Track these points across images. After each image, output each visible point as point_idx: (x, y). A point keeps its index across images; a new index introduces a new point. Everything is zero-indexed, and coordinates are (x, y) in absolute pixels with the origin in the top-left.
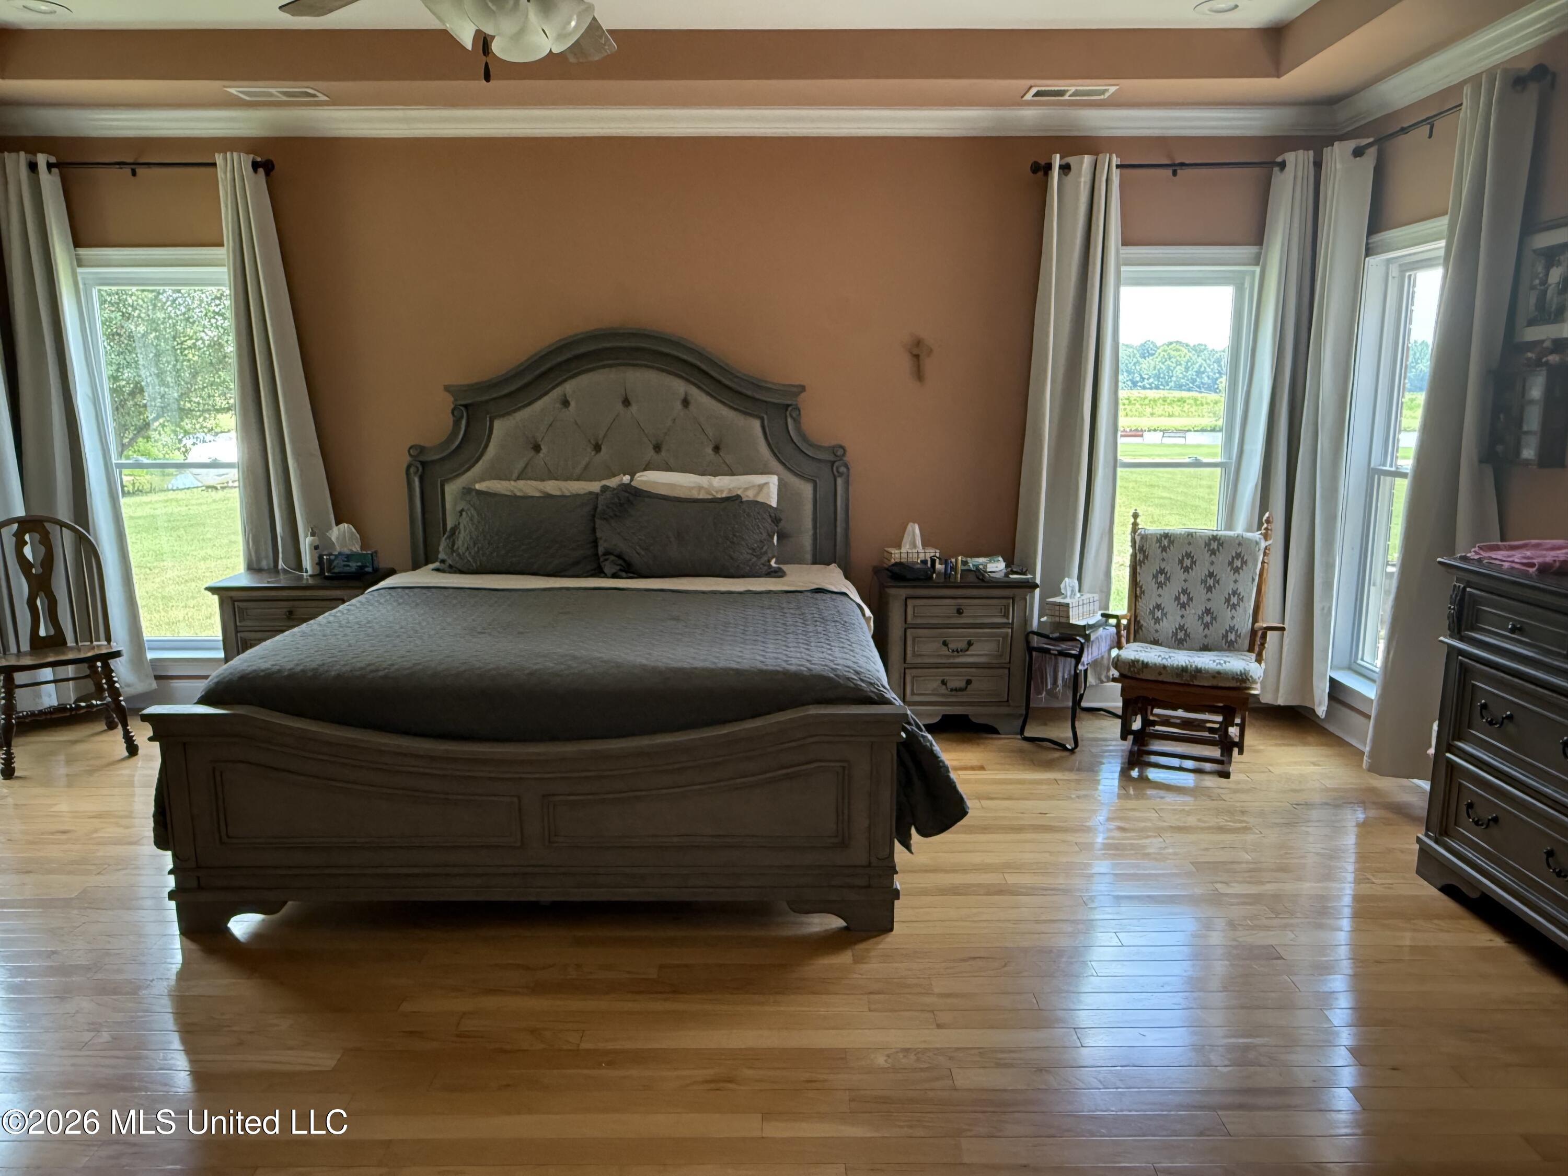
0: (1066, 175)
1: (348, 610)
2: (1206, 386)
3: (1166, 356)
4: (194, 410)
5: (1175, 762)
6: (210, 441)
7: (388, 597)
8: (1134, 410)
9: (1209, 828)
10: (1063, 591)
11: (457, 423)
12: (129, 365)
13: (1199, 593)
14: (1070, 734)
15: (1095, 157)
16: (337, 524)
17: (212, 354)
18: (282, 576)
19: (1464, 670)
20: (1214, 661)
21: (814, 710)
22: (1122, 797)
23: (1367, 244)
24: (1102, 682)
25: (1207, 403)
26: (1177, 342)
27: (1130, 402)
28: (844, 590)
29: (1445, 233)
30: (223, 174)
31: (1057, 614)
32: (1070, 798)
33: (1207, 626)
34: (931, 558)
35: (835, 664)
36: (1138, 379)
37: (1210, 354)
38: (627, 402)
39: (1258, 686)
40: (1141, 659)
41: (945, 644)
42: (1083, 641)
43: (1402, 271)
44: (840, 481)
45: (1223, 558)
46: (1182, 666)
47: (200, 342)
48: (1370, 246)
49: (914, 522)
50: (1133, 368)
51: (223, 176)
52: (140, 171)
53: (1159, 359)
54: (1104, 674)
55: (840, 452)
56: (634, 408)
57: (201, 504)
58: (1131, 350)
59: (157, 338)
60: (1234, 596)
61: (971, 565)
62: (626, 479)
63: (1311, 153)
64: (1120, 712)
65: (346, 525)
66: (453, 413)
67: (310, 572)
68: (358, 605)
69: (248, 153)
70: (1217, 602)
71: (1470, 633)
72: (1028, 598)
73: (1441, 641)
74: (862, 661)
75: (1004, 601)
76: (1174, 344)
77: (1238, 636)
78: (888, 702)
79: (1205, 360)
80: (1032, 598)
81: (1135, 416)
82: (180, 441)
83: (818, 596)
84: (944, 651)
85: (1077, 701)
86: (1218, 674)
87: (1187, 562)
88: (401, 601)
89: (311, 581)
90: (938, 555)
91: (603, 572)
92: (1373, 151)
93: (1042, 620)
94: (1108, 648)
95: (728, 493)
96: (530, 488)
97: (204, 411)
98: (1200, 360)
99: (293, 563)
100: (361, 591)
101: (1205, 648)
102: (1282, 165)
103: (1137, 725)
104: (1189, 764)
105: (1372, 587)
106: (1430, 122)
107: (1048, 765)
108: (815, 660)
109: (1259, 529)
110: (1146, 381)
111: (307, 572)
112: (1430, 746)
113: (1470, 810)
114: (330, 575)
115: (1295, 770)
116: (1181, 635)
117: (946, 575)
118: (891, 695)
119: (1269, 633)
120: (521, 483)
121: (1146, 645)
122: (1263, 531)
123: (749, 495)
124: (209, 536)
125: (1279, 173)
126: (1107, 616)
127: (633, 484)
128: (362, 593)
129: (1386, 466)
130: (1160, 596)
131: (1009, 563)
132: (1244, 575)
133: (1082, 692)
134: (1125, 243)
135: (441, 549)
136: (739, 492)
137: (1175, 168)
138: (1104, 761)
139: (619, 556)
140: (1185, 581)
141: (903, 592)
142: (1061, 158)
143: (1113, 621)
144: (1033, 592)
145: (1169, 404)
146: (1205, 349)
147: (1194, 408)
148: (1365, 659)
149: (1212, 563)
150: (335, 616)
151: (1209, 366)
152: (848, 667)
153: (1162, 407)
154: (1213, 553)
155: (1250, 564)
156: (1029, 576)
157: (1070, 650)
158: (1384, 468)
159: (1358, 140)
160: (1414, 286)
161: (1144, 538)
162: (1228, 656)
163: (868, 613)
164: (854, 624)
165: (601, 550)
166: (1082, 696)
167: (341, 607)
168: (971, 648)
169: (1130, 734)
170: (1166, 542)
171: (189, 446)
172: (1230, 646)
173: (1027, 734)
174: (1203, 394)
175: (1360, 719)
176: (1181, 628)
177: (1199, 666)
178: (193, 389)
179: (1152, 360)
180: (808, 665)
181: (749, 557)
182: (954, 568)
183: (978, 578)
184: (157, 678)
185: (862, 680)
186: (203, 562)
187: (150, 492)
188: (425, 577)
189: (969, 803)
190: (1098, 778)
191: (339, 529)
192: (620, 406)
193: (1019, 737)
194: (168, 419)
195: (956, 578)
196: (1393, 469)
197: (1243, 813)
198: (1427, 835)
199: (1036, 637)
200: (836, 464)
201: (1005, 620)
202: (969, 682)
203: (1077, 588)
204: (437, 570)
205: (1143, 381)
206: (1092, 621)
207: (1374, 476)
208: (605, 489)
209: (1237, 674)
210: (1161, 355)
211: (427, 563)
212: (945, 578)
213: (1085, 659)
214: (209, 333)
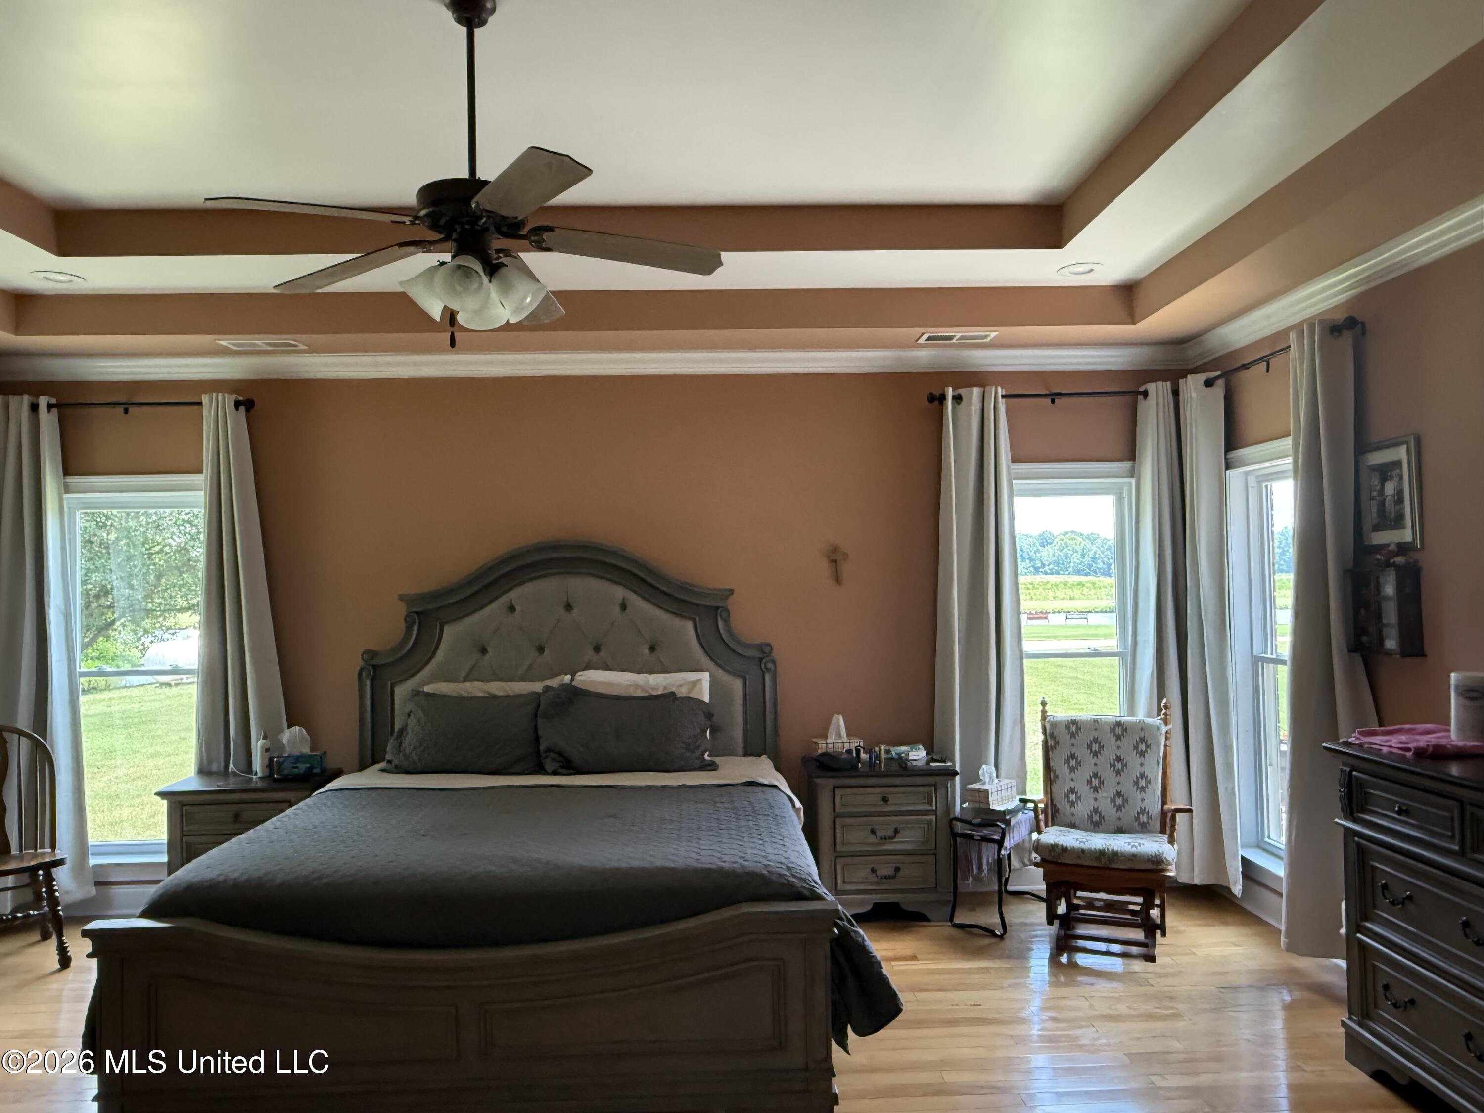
0: (959, 404)
1: (295, 814)
2: (1102, 571)
3: (1063, 545)
4: (155, 610)
5: (1102, 946)
6: (168, 639)
7: (335, 800)
8: (1037, 594)
9: (1139, 1016)
10: (981, 777)
11: (409, 629)
12: (97, 569)
13: (1108, 775)
14: (998, 920)
15: (982, 389)
16: (289, 727)
17: (178, 558)
18: (232, 780)
19: (1362, 852)
20: (1129, 844)
21: (747, 908)
22: (1054, 984)
23: (1226, 459)
24: (1025, 865)
25: (1105, 587)
26: (1073, 532)
27: (1034, 587)
28: (776, 783)
29: (1291, 452)
30: (208, 412)
31: (978, 800)
32: (1002, 988)
33: (1119, 808)
34: (855, 748)
35: (768, 861)
36: (1039, 565)
37: (1102, 542)
38: (569, 607)
39: (1173, 867)
40: (1060, 843)
41: (873, 832)
42: (1003, 826)
43: (1259, 483)
44: (768, 678)
45: (1127, 743)
46: (1100, 849)
47: (168, 547)
48: (1229, 461)
49: (838, 714)
50: (1034, 555)
51: (207, 414)
52: (132, 409)
53: (1057, 547)
54: (1027, 856)
55: (767, 649)
56: (575, 612)
57: (154, 701)
58: (1031, 539)
59: (127, 545)
60: (1142, 779)
61: (893, 753)
62: (567, 678)
63: (1169, 384)
64: (1044, 895)
65: (298, 728)
66: (405, 620)
67: (259, 775)
68: (305, 808)
69: (231, 393)
70: (1127, 787)
71: (1361, 815)
72: (949, 785)
73: (1337, 823)
74: (794, 857)
75: (927, 789)
76: (1070, 534)
77: (1150, 817)
78: (819, 898)
79: (1099, 548)
80: (953, 786)
81: (1039, 599)
82: (139, 639)
83: (750, 789)
84: (872, 839)
85: (1003, 883)
86: (1134, 857)
87: (1095, 747)
88: (347, 803)
89: (260, 784)
90: (862, 744)
91: (545, 770)
92: (1221, 383)
93: (964, 806)
94: (1027, 832)
95: (664, 690)
96: (476, 689)
97: (164, 611)
98: (1094, 548)
99: (243, 766)
100: (307, 793)
101: (1120, 830)
102: (1145, 394)
103: (1061, 909)
104: (1116, 948)
105: (1269, 767)
106: (1266, 359)
107: (978, 953)
108: (748, 857)
109: (1159, 715)
110: (1047, 568)
111: (256, 774)
112: (1341, 926)
113: (1387, 993)
114: (279, 777)
115: (1218, 951)
116: (1096, 818)
117: (871, 764)
118: (822, 890)
119: (1178, 815)
120: (467, 684)
121: (1064, 828)
122: (1163, 716)
123: (682, 692)
124: (160, 732)
125: (1143, 400)
126: (1024, 801)
127: (573, 683)
128: (309, 796)
129: (1267, 654)
130: (1072, 780)
131: (929, 751)
132: (1150, 759)
133: (1007, 876)
134: (1015, 460)
135: (388, 749)
136: (674, 689)
137: (1054, 397)
138: (1034, 947)
139: (560, 754)
140: (1095, 765)
141: (831, 782)
142: (953, 390)
143: (1030, 805)
144: (954, 779)
145: (1070, 588)
146: (1097, 538)
147: (1093, 591)
148: (1271, 837)
149: (1119, 748)
150: (282, 821)
151: (1103, 553)
152: (781, 863)
153: (1063, 590)
154: (1118, 738)
155: (1153, 747)
156: (950, 764)
157: (994, 835)
158: (1265, 656)
159: (1207, 374)
160: (1271, 494)
161: (1054, 725)
162: (1142, 839)
163: (798, 804)
164: (785, 817)
165: (542, 748)
166: (1007, 880)
167: (289, 811)
168: (898, 835)
169: (1057, 919)
170: (1074, 728)
171: (147, 644)
172: (1142, 827)
173: (957, 921)
174: (1099, 578)
175: (1274, 897)
176: (1096, 810)
177: (1116, 849)
178: (156, 591)
179: (1051, 548)
180: (741, 861)
181: (683, 751)
182: (878, 757)
183: (901, 766)
184: (98, 884)
185: (794, 876)
186: (151, 759)
187: (105, 689)
188: (372, 778)
189: (903, 997)
190: (1028, 966)
191: (290, 732)
192: (562, 611)
193: (949, 924)
194: (129, 618)
195: (880, 767)
196: (1274, 657)
197: (1172, 998)
198: (1350, 1019)
199: (959, 824)
200: (764, 661)
201: (930, 808)
202: (897, 869)
203: (995, 775)
204: (383, 770)
205: (1045, 567)
206: (1010, 806)
207: (1257, 663)
208: (547, 688)
209: (1152, 856)
210: (1059, 543)
211: (374, 763)
212: (870, 767)
213: (1007, 844)
214: (177, 540)
